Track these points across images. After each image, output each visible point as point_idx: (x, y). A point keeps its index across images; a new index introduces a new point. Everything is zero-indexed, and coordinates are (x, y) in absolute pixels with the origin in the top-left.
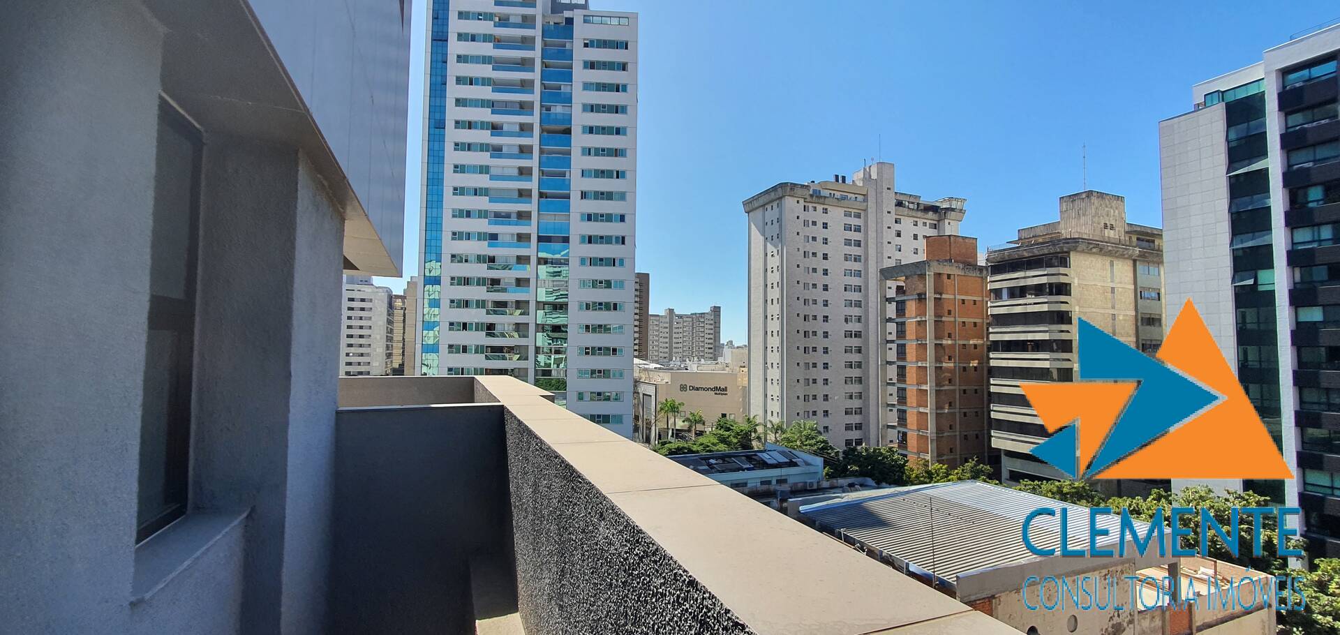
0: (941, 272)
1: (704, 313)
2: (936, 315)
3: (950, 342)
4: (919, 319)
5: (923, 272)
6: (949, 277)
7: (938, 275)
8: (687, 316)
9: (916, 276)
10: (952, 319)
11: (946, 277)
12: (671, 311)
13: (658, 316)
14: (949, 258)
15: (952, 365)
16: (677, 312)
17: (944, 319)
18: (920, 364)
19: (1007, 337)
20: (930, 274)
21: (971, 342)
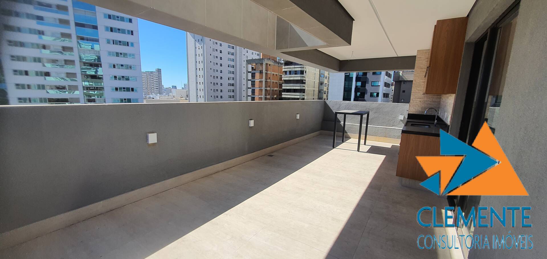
1: (152, 72)
2: (266, 79)
3: (269, 89)
4: (260, 80)
5: (262, 63)
6: (270, 65)
7: (267, 64)
9: (259, 64)
10: (270, 81)
14: (269, 58)
15: (269, 97)
18: (260, 96)
19: (288, 88)
21: (275, 89)
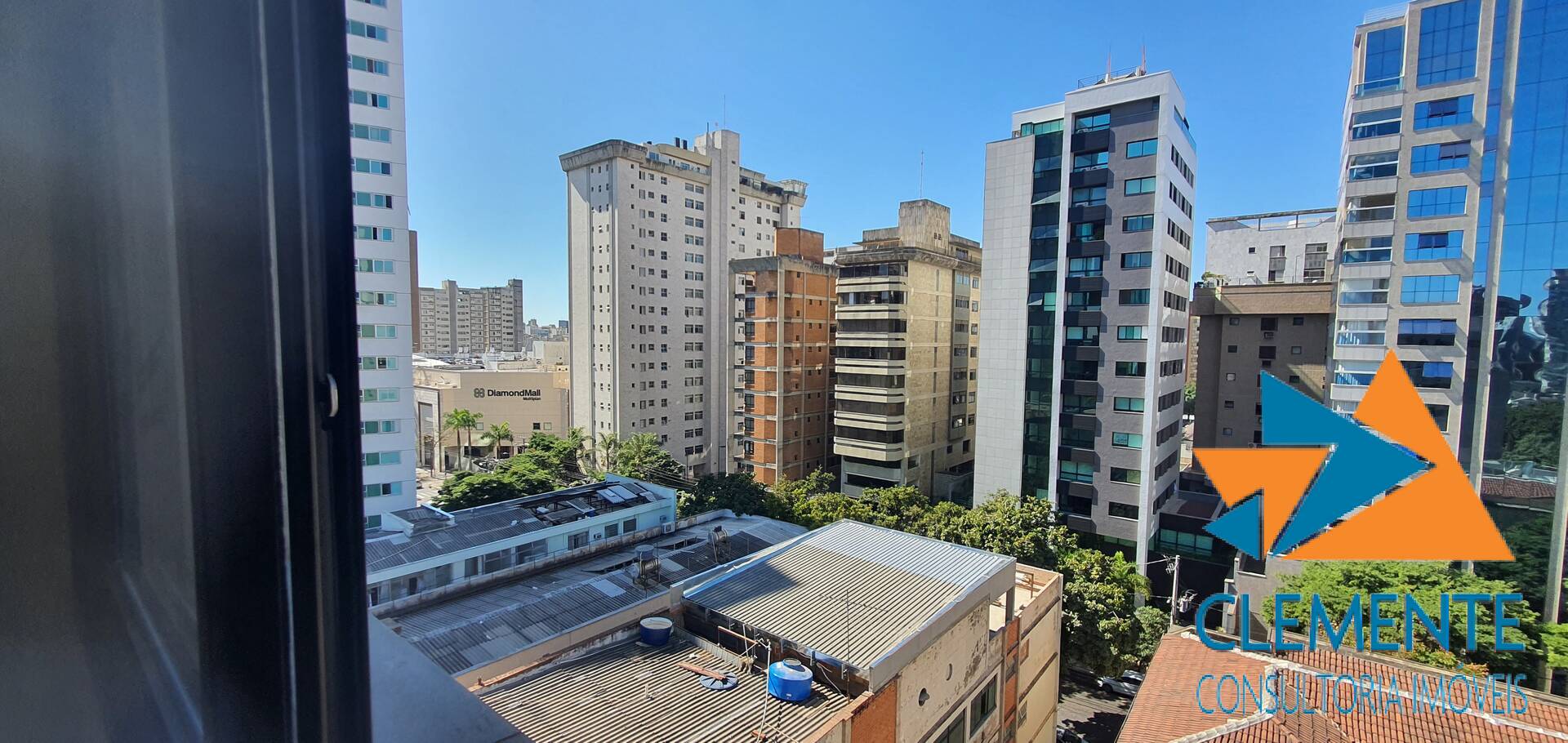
0: (792, 270)
1: (500, 288)
2: (787, 317)
3: (798, 345)
4: (768, 320)
5: (774, 269)
6: (799, 274)
7: (789, 273)
8: (476, 292)
9: (767, 273)
10: (800, 321)
11: (795, 275)
12: (452, 284)
13: (432, 289)
14: (797, 253)
15: (800, 369)
16: (460, 285)
17: (793, 321)
18: (768, 369)
20: (781, 271)
21: (818, 345)
